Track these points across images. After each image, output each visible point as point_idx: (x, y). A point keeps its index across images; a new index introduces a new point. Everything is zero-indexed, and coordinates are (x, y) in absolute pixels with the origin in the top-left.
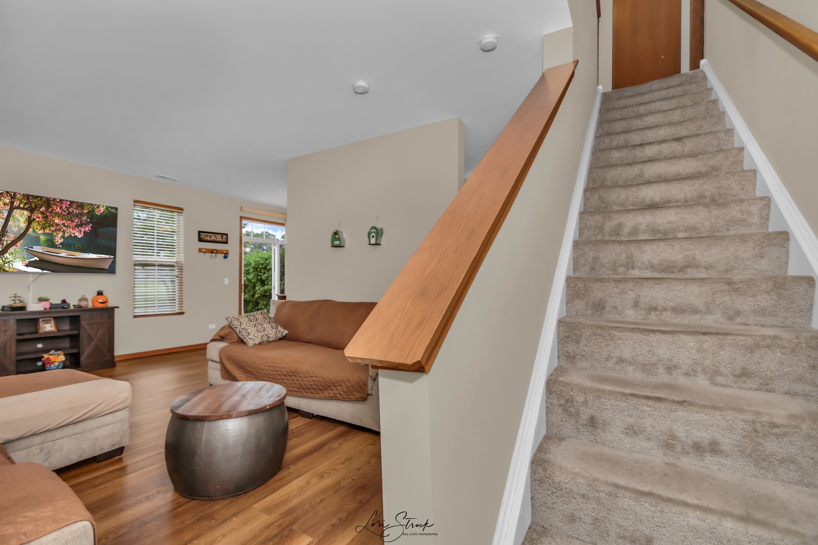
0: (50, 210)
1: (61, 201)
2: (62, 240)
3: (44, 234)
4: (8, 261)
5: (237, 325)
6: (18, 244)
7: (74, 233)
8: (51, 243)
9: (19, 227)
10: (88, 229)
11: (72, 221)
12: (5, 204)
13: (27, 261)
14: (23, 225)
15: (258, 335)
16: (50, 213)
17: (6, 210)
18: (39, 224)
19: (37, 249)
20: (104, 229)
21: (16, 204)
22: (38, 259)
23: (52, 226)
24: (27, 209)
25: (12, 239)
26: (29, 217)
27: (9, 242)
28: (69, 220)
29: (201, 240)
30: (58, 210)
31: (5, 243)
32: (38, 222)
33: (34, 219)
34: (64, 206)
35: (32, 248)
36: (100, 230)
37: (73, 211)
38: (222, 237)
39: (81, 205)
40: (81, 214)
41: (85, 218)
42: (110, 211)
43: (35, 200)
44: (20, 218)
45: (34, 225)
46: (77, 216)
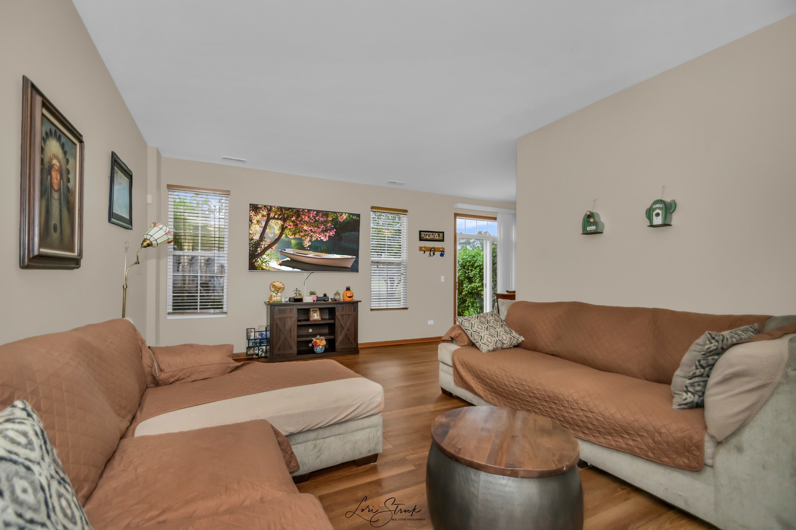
0: (299, 219)
1: (309, 211)
2: (310, 243)
3: (295, 238)
4: (264, 260)
5: (468, 327)
6: (274, 247)
7: (320, 238)
8: (301, 246)
9: (274, 233)
10: (332, 233)
11: (319, 228)
12: (263, 216)
13: (281, 261)
14: (278, 232)
15: (491, 340)
16: (300, 221)
17: (264, 220)
18: (290, 231)
19: (288, 251)
20: (347, 234)
21: (272, 215)
22: (290, 259)
23: (302, 232)
24: (280, 219)
25: (268, 243)
26: (283, 226)
27: (266, 246)
28: (316, 227)
29: (421, 239)
30: (306, 219)
31: (263, 247)
32: (290, 229)
33: (287, 227)
34: (311, 215)
35: (285, 250)
36: (343, 235)
37: (319, 219)
38: (439, 235)
39: (326, 214)
40: (326, 221)
41: (329, 224)
42: (352, 218)
43: (287, 212)
44: (275, 226)
45: (287, 231)
46: (322, 223)
